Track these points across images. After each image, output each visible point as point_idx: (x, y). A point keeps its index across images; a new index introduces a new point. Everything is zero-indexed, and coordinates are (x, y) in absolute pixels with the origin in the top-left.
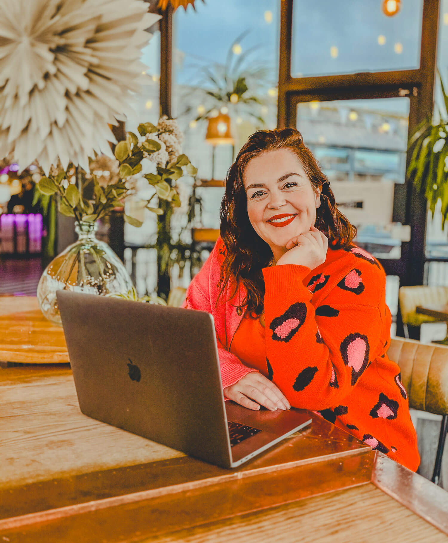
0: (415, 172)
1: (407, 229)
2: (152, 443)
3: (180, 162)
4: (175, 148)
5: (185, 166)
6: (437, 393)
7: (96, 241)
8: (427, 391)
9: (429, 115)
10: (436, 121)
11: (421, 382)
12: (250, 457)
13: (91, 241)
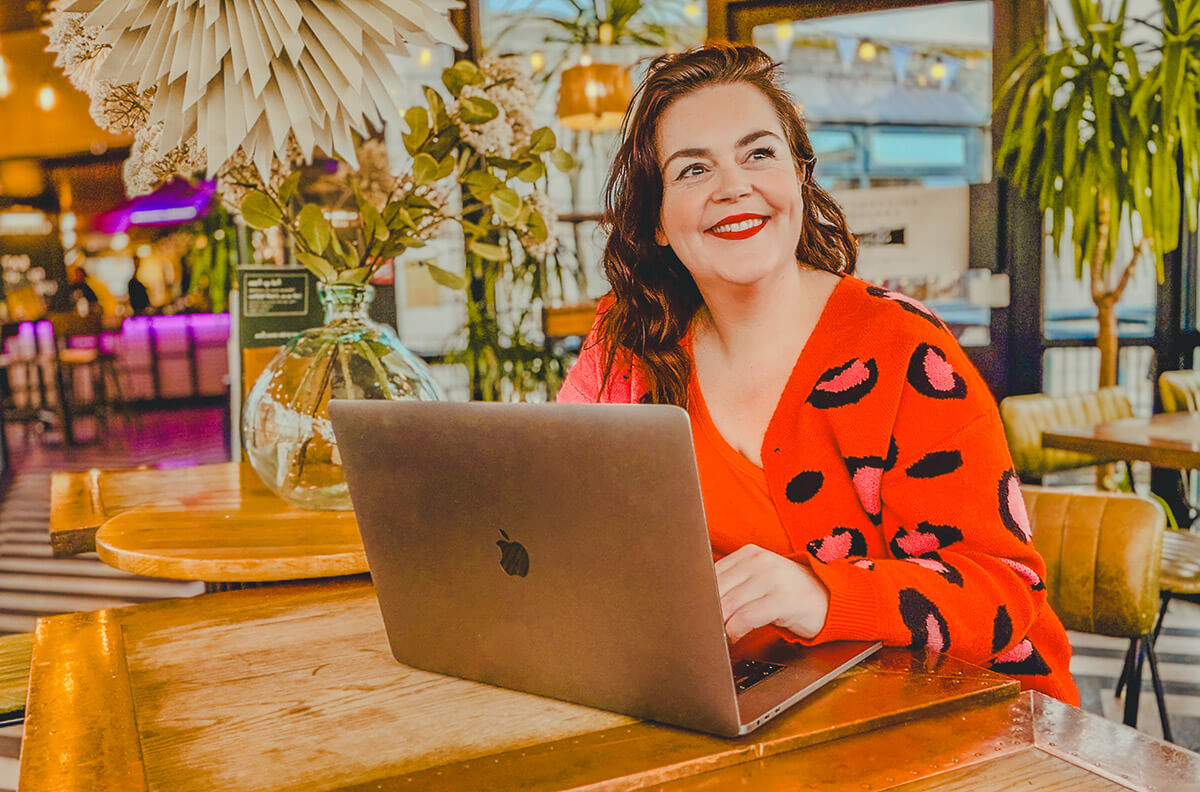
0: (1012, 158)
1: (1004, 280)
2: (558, 705)
3: (538, 145)
4: (522, 116)
5: (548, 153)
6: (1118, 592)
7: (370, 325)
8: (1097, 590)
9: (1038, 32)
10: (1053, 44)
11: (1081, 571)
12: (772, 713)
13: (360, 324)
